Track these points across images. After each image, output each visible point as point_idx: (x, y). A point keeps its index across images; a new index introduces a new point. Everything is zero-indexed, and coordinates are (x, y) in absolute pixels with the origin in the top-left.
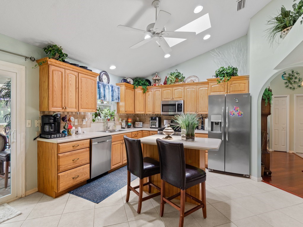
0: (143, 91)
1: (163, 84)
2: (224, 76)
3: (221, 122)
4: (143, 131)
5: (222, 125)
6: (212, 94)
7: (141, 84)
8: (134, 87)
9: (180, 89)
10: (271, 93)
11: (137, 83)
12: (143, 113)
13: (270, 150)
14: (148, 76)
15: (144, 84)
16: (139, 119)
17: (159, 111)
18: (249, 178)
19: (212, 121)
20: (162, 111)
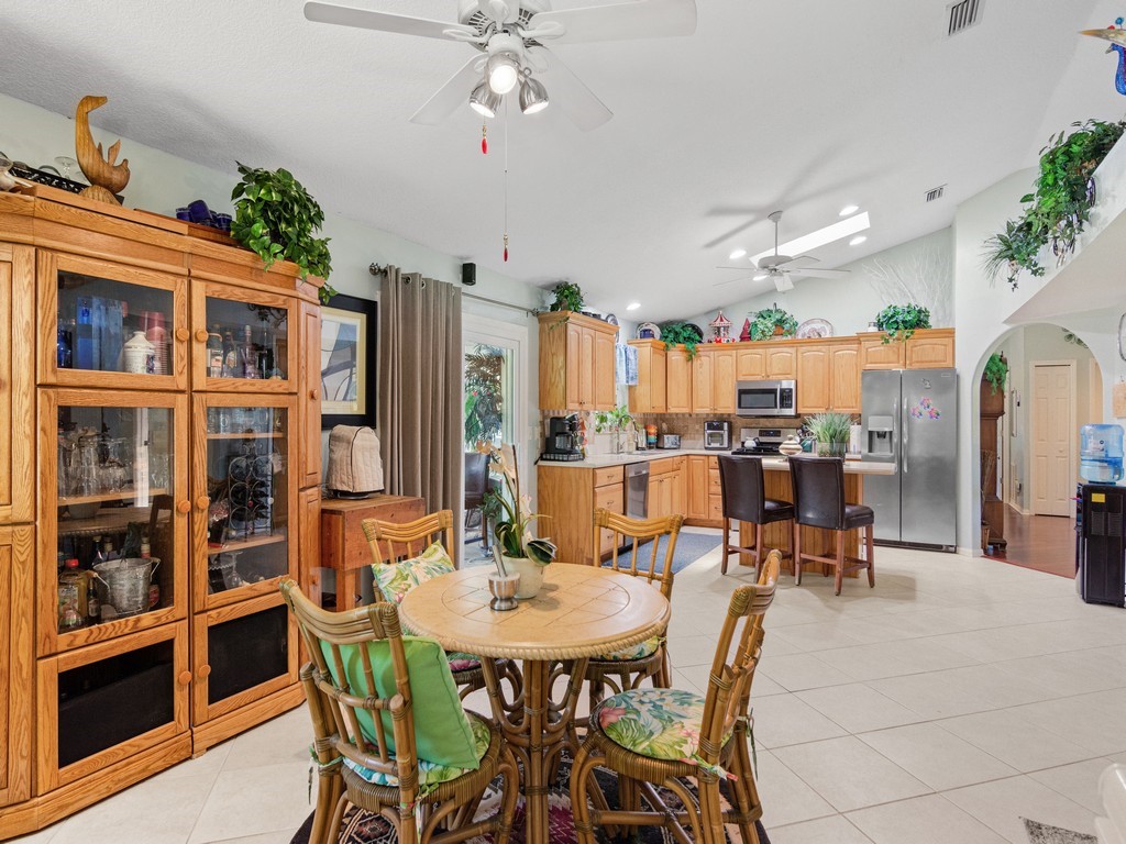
0: (685, 354)
1: (738, 339)
2: (897, 329)
3: (891, 432)
4: (691, 457)
5: (895, 440)
6: (869, 366)
7: (681, 339)
8: (667, 346)
9: (787, 352)
10: (1004, 367)
11: (671, 336)
12: (686, 410)
13: (1026, 513)
14: (692, 318)
15: (689, 338)
16: (668, 428)
17: (728, 405)
18: (955, 552)
19: (870, 429)
20: (740, 407)
